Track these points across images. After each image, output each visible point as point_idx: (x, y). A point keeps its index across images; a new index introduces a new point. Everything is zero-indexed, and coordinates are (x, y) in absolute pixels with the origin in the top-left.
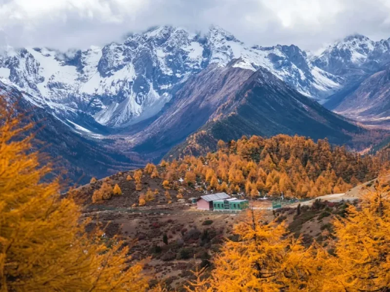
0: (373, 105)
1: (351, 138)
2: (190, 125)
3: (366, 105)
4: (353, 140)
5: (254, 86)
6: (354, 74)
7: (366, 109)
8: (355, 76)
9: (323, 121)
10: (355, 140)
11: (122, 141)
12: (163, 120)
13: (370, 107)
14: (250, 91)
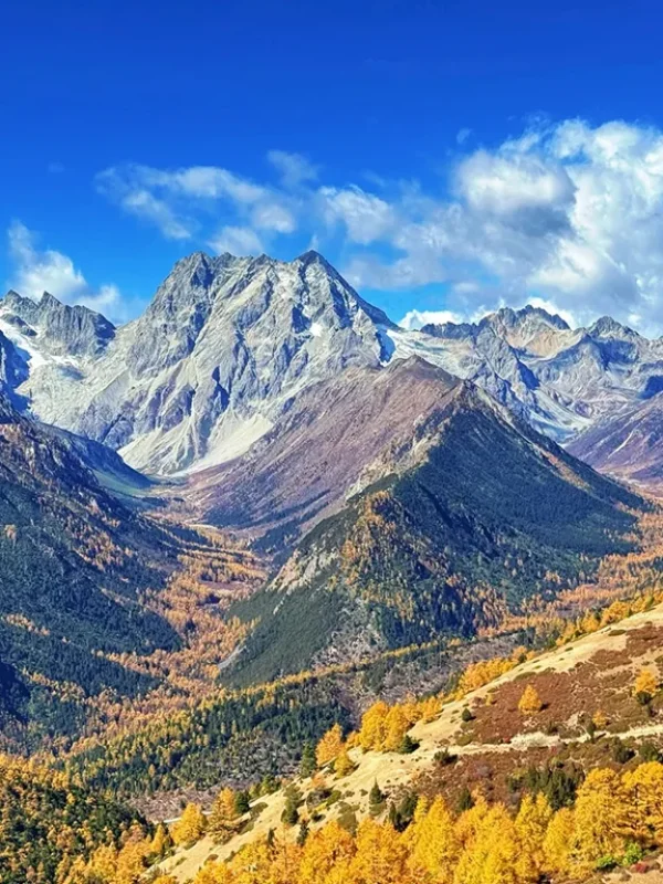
0: (656, 459)
1: (635, 520)
2: (319, 479)
3: (644, 459)
4: (640, 524)
5: (454, 413)
6: (611, 399)
7: (643, 467)
8: (613, 403)
9: (581, 485)
10: (643, 524)
11: (180, 503)
12: (257, 468)
13: (650, 464)
14: (447, 421)
